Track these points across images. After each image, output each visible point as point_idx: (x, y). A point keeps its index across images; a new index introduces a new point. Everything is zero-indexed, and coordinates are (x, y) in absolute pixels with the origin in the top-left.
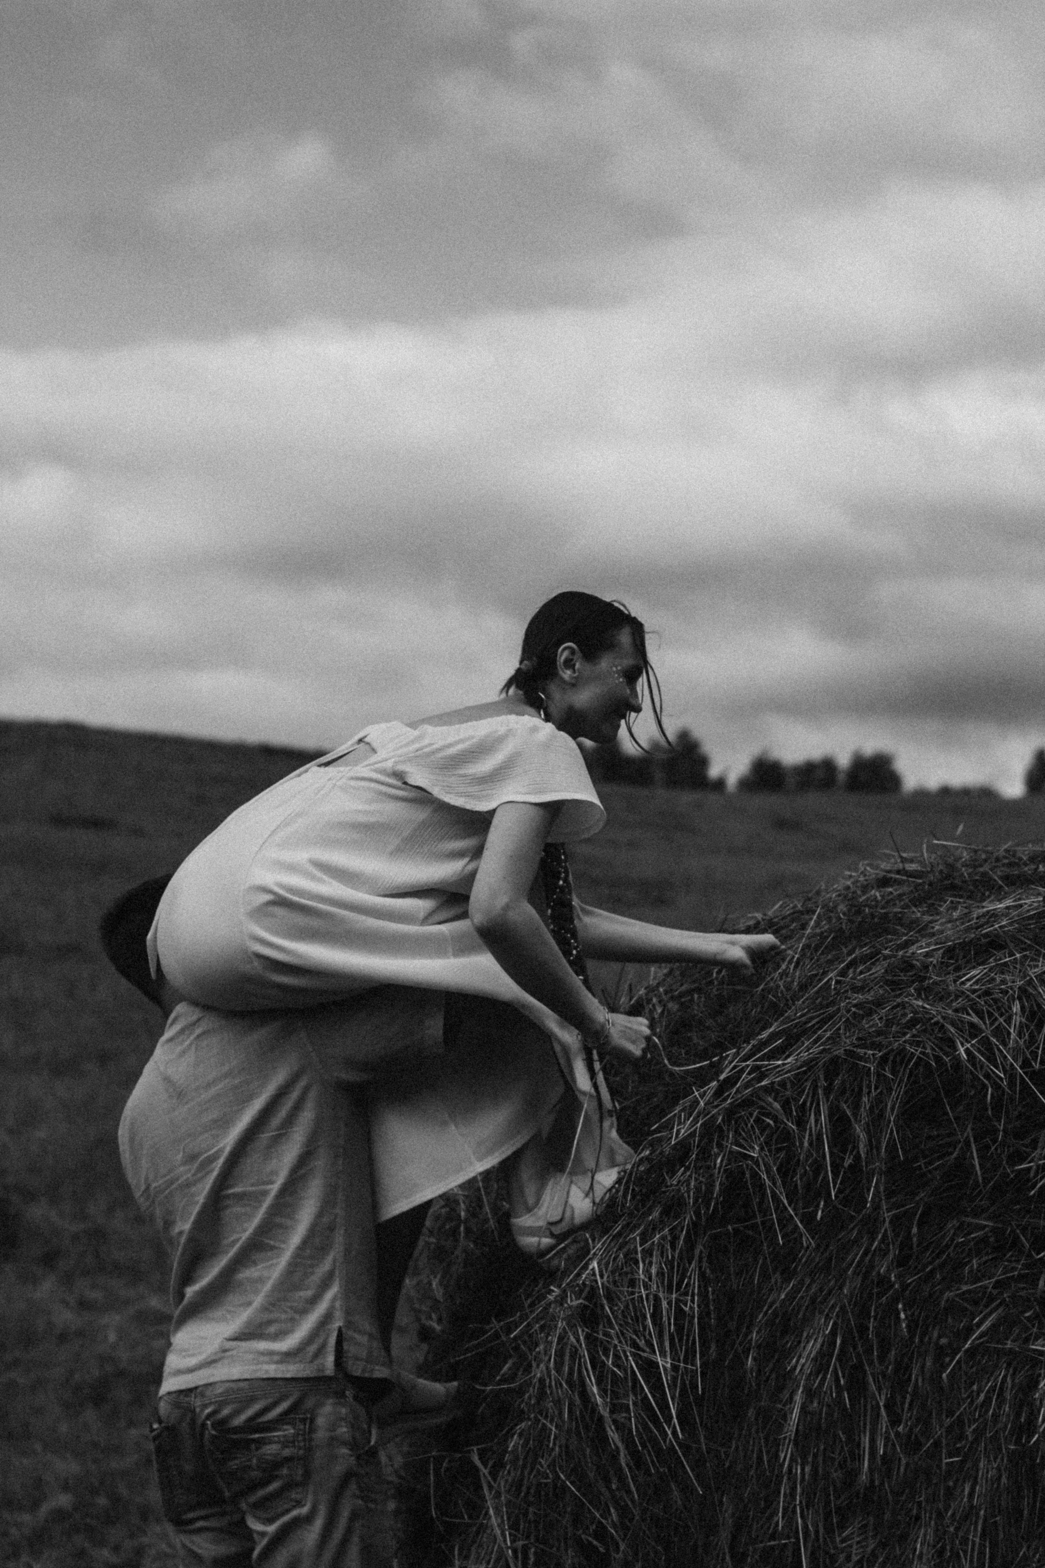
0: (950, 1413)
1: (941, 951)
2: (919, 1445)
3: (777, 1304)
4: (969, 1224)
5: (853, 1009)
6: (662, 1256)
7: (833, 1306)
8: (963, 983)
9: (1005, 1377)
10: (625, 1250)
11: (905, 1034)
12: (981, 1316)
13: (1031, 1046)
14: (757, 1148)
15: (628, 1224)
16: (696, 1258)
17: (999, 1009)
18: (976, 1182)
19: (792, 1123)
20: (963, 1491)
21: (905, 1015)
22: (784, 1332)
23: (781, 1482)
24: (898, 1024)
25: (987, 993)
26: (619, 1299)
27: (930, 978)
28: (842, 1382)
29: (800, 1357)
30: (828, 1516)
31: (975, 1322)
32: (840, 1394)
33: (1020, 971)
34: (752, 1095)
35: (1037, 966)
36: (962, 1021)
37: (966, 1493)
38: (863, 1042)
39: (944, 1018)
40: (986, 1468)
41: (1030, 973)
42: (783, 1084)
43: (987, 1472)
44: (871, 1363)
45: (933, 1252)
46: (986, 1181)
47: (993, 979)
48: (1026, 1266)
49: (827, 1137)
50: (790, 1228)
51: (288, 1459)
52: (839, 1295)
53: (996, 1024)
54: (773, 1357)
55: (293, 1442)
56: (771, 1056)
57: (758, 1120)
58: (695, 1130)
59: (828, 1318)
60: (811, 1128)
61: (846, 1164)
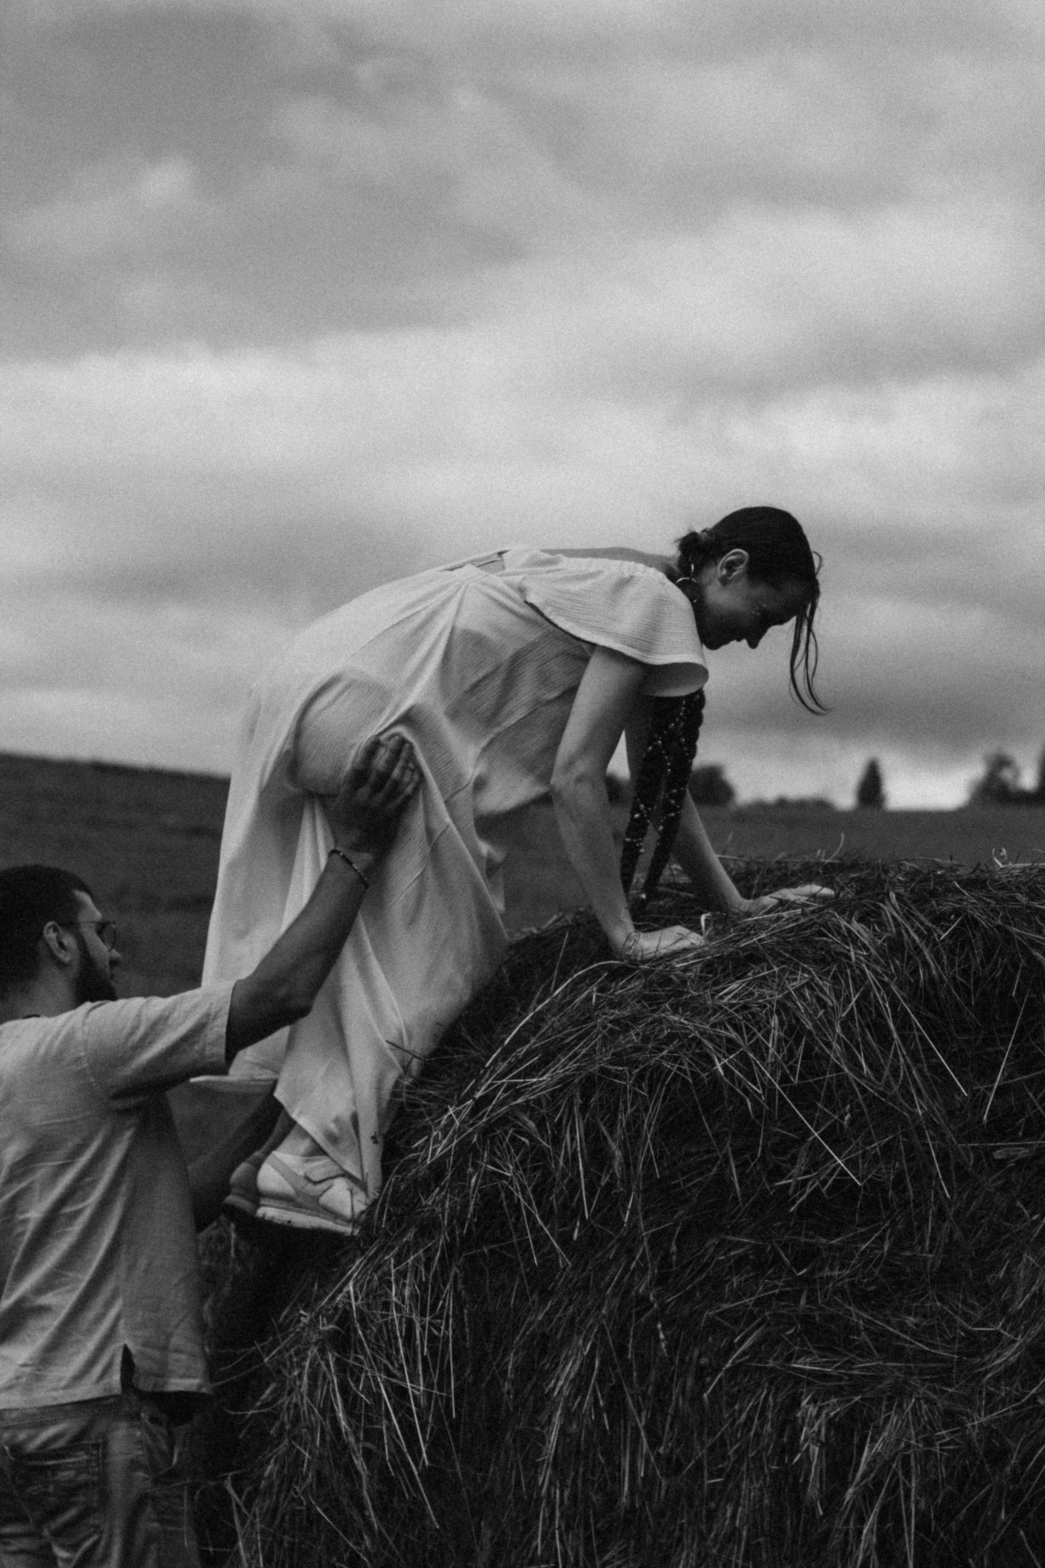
0: (712, 1433)
1: (699, 966)
2: (680, 1467)
3: (535, 1325)
4: (730, 1242)
5: (609, 1025)
6: (416, 1278)
7: (591, 1327)
8: (721, 998)
9: (767, 1395)
10: (380, 1272)
11: (661, 1050)
12: (742, 1335)
13: (790, 1061)
14: (511, 1167)
15: (382, 1247)
16: (451, 1279)
17: (757, 1023)
18: (735, 1198)
19: (548, 1143)
20: (724, 1514)
21: (661, 1030)
22: (543, 1352)
23: (540, 1505)
24: (655, 1040)
25: (745, 1007)
26: (372, 1321)
27: (688, 993)
28: (601, 1403)
29: (558, 1379)
30: (588, 1539)
31: (736, 1341)
32: (599, 1416)
33: (779, 985)
34: (508, 1114)
35: (795, 980)
36: (719, 1037)
37: (728, 1515)
38: (617, 1059)
39: (702, 1033)
40: (750, 1489)
41: (789, 987)
42: (538, 1101)
43: (750, 1493)
44: (631, 1386)
45: (692, 1270)
46: (746, 1196)
47: (752, 994)
48: (788, 1284)
49: (583, 1157)
50: (546, 1250)
51: (86, 1485)
52: (597, 1316)
53: (755, 1038)
54: (530, 1379)
55: (87, 1468)
56: (528, 1073)
57: (513, 1139)
58: (450, 1150)
59: (586, 1340)
60: (566, 1147)
61: (603, 1184)
